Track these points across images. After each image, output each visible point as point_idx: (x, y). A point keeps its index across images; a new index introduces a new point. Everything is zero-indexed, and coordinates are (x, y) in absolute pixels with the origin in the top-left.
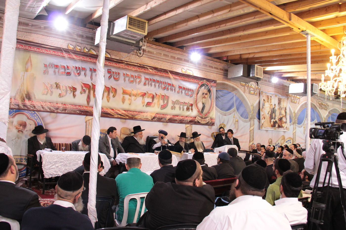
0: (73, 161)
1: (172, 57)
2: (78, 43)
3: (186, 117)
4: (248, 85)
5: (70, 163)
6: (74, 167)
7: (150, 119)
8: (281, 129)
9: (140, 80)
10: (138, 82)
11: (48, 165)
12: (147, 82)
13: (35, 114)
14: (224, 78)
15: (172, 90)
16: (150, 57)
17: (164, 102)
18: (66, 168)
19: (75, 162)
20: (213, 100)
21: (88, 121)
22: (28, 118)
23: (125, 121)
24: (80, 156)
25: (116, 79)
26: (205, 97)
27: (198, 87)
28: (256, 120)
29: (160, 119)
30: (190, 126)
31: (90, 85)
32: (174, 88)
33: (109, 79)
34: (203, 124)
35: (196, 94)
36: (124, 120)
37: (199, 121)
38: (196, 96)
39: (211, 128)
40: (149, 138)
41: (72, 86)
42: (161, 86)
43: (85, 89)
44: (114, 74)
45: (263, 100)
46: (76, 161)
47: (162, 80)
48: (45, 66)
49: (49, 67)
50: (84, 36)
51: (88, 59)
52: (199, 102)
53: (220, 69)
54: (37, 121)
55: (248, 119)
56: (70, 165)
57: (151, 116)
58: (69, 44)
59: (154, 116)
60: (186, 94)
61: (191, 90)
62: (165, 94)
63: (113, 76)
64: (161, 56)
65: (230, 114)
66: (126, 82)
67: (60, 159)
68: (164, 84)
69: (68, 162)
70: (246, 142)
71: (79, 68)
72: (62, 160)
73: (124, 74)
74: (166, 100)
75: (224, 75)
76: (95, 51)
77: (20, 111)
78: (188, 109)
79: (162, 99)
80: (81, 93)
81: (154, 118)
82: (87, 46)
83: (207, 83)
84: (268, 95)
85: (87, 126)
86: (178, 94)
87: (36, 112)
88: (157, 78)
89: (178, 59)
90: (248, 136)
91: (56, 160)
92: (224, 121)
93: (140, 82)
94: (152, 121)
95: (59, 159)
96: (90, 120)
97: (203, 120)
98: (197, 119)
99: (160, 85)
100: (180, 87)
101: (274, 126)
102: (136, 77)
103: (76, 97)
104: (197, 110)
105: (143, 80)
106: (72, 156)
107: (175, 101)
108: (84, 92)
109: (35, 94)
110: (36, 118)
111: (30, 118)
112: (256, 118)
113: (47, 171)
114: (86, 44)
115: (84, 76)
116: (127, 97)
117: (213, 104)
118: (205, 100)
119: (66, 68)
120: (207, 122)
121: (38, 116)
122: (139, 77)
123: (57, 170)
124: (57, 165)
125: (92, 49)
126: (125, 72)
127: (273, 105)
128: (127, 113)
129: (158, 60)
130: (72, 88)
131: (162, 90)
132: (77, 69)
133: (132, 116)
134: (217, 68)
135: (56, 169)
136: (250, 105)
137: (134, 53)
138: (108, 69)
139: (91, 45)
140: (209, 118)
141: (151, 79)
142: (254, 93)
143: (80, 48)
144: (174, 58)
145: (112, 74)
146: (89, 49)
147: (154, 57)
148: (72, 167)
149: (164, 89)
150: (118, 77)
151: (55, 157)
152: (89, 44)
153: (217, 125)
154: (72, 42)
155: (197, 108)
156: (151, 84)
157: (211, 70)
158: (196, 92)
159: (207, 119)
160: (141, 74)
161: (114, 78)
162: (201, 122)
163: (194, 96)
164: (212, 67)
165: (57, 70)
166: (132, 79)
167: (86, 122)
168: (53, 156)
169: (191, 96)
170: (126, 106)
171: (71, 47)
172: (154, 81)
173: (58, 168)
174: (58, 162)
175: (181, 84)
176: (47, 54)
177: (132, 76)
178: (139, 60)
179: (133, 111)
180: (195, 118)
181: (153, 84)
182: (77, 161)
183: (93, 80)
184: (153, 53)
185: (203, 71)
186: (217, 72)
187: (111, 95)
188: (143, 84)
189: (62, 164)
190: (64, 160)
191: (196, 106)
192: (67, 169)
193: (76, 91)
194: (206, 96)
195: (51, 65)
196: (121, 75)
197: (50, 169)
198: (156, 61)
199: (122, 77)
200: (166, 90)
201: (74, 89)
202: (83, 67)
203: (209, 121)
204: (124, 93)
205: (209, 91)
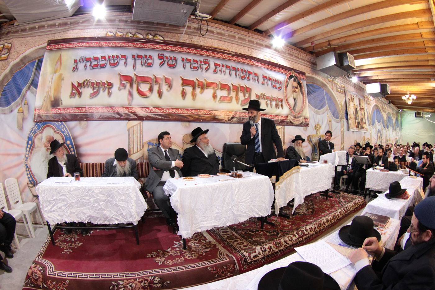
0: (81, 199)
1: (249, 41)
2: (119, 29)
3: (276, 116)
4: (335, 82)
5: (77, 202)
6: (85, 207)
7: (227, 119)
8: (363, 130)
9: (207, 66)
10: (204, 69)
11: (47, 206)
12: (218, 69)
13: (62, 125)
14: (312, 71)
15: (254, 80)
16: (220, 39)
17: (245, 96)
18: (72, 210)
19: (84, 201)
20: (304, 95)
21: (131, 129)
22: (55, 132)
23: (189, 125)
24: (91, 190)
25: (172, 66)
26: (295, 91)
27: (286, 78)
28: (345, 120)
29: (241, 119)
30: (281, 128)
31: (132, 77)
32: (256, 78)
33: (161, 66)
34: (297, 126)
35: (285, 87)
36: (188, 123)
37: (291, 121)
38: (285, 89)
39: (306, 130)
40: (227, 147)
41: (107, 81)
42: (239, 75)
43: (125, 83)
44: (169, 59)
45: (348, 99)
46: (85, 199)
47: (240, 66)
48: (76, 61)
49: (79, 62)
50: (128, 21)
51: (130, 44)
52: (289, 97)
53: (307, 61)
54: (64, 135)
55: (338, 119)
56: (78, 205)
57: (228, 116)
58: (107, 32)
59: (233, 116)
60: (274, 87)
61: (278, 81)
62: (245, 85)
63: (166, 63)
64: (235, 39)
65: (324, 113)
66: (186, 69)
67: (61, 195)
68: (243, 72)
69: (73, 201)
70: (338, 145)
71: (117, 57)
72: (64, 197)
73: (183, 59)
74: (247, 93)
75: (312, 68)
76: (142, 35)
77: (47, 124)
78: (277, 106)
79: (241, 92)
80: (119, 89)
81: (232, 118)
82: (131, 31)
83: (296, 75)
84: (351, 94)
85: (131, 136)
86: (263, 86)
87: (63, 122)
88: (231, 64)
89: (258, 44)
90: (340, 137)
91: (56, 198)
92: (319, 121)
93: (207, 69)
94: (230, 123)
95: (59, 196)
96: (134, 127)
97: (296, 119)
98: (289, 118)
99: (238, 73)
100: (265, 77)
101: (357, 127)
102: (201, 62)
103: (112, 96)
104: (289, 107)
105: (212, 66)
106: (79, 190)
107: (259, 94)
108: (123, 88)
109: (62, 99)
110: (63, 131)
111: (56, 131)
112: (345, 118)
113: (49, 215)
114: (130, 29)
115: (124, 66)
116: (189, 89)
117: (305, 100)
118: (296, 95)
119: (101, 58)
120: (301, 122)
121: (65, 128)
122: (206, 62)
123: (61, 214)
124: (59, 205)
125: (138, 33)
126: (185, 57)
127: (356, 105)
128: (190, 113)
129: (232, 43)
130: (107, 84)
131: (241, 79)
132: (114, 58)
133: (198, 117)
134: (304, 60)
135: (59, 212)
136: (339, 103)
137: (198, 35)
138: (159, 54)
139: (136, 29)
140: (303, 117)
141: (223, 66)
142: (341, 91)
143: (121, 34)
144: (253, 42)
145: (165, 59)
146: (133, 34)
147: (226, 39)
148: (82, 208)
149: (243, 78)
150: (174, 63)
151: (54, 192)
152: (134, 28)
153: (312, 126)
154: (112, 29)
155: (288, 104)
156: (224, 71)
157: (297, 61)
158: (285, 85)
159: (301, 118)
160: (209, 59)
161: (168, 64)
162: (294, 123)
163: (282, 89)
164: (298, 58)
165: (88, 64)
166: (196, 65)
167: (129, 130)
168: (51, 190)
169: (279, 89)
170: (188, 102)
171: (110, 34)
172: (228, 67)
173: (62, 210)
174: (59, 200)
175: (266, 73)
176: (79, 48)
177: (195, 61)
178: (205, 42)
179: (199, 110)
180: (287, 117)
181: (227, 71)
182: (88, 198)
183: (137, 70)
184: (224, 35)
185: (289, 60)
186: (305, 63)
187: (165, 88)
188: (213, 71)
189: (66, 203)
190: (67, 197)
191: (286, 102)
192: (74, 213)
193: (112, 87)
194: (297, 90)
195: (82, 60)
196: (180, 60)
197: (51, 212)
198: (228, 44)
199: (180, 63)
200: (246, 80)
201: (109, 84)
202: (123, 55)
203: (303, 122)
204: (184, 85)
205: (299, 84)
